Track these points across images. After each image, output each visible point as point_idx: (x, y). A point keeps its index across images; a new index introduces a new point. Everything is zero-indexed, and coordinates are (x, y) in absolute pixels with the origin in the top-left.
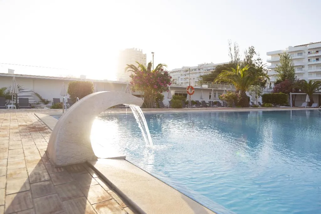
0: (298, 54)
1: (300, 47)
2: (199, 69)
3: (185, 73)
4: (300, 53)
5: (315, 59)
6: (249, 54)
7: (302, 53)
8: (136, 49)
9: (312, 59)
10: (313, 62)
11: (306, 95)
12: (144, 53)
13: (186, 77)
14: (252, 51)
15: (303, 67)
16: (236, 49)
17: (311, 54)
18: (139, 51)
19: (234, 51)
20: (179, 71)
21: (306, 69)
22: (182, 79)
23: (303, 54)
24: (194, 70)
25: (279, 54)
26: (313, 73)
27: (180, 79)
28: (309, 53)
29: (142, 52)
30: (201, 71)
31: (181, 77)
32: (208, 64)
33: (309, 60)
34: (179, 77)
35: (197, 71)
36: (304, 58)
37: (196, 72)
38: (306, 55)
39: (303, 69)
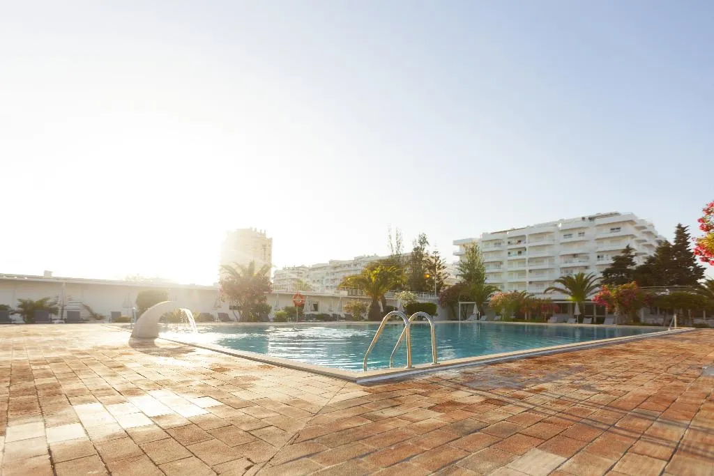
0: (496, 244)
1: (497, 234)
2: (355, 265)
3: (332, 271)
4: (498, 243)
5: (517, 252)
6: (419, 245)
7: (500, 244)
8: (256, 230)
9: (513, 253)
10: (515, 256)
11: (474, 304)
12: (268, 236)
13: (335, 277)
14: (423, 241)
15: (501, 263)
16: (399, 237)
17: (512, 244)
18: (261, 234)
19: (396, 241)
20: (323, 267)
21: (505, 266)
22: (328, 279)
23: (502, 245)
24: (347, 267)
25: (464, 246)
26: (514, 273)
27: (324, 280)
28: (509, 243)
29: (265, 234)
30: (359, 267)
31: (327, 278)
32: (369, 257)
33: (509, 253)
34: (323, 278)
35: (353, 268)
36: (502, 251)
37: (349, 269)
38: (505, 246)
39: (502, 266)
